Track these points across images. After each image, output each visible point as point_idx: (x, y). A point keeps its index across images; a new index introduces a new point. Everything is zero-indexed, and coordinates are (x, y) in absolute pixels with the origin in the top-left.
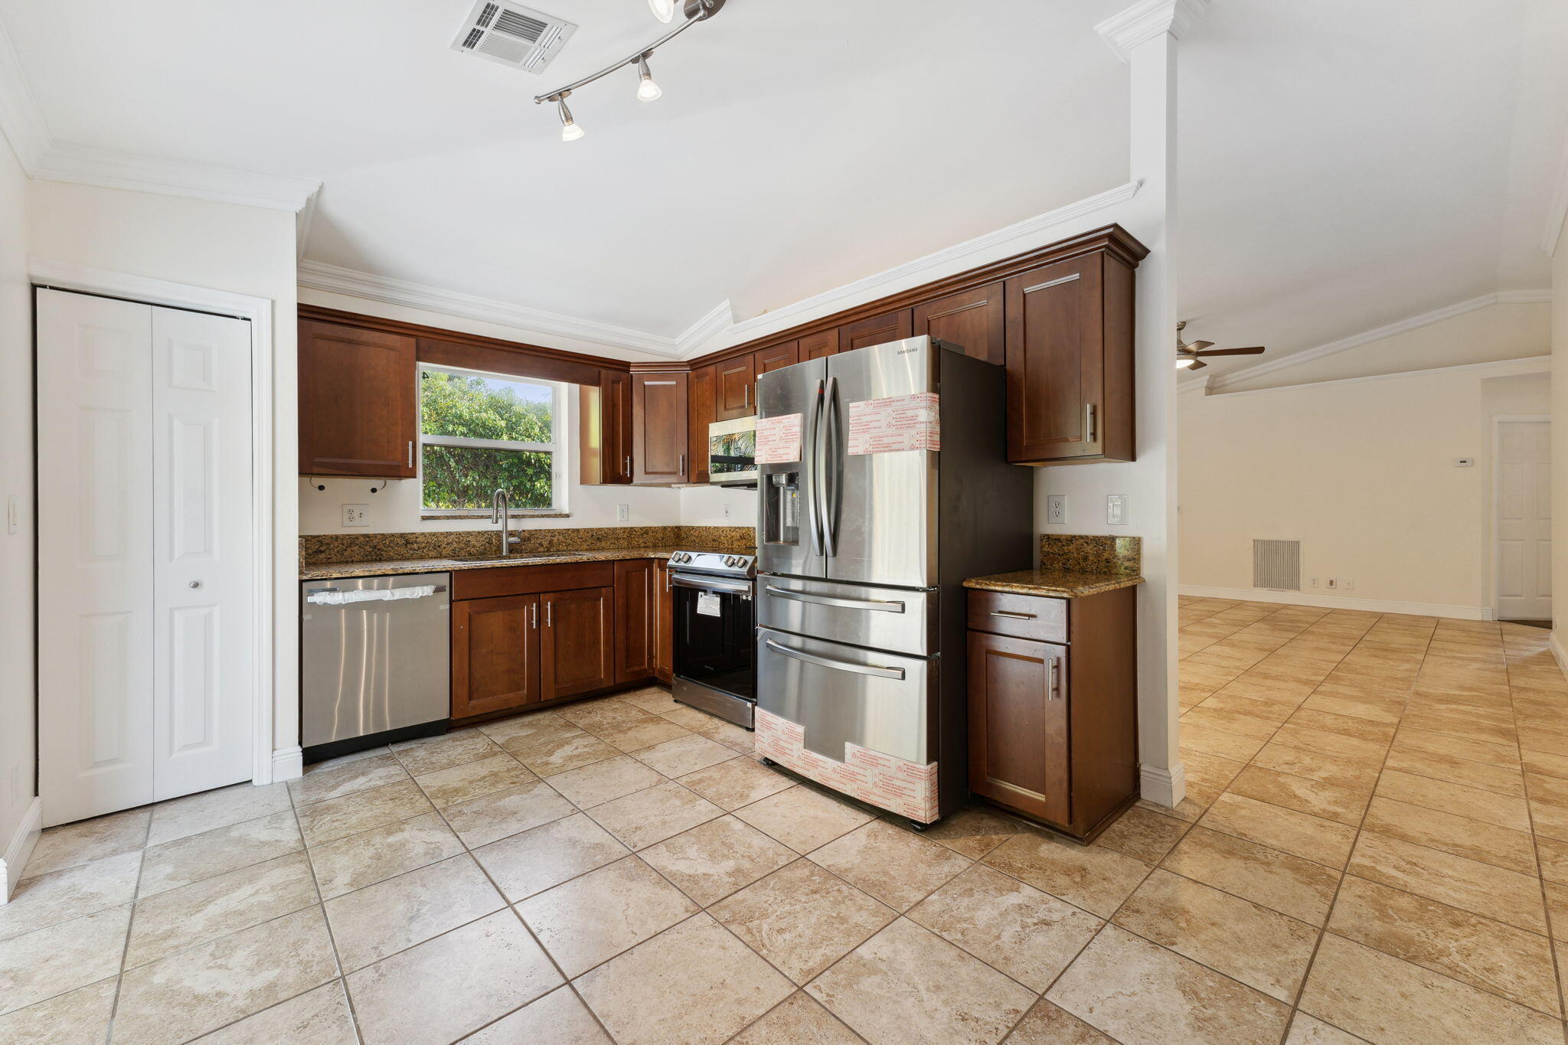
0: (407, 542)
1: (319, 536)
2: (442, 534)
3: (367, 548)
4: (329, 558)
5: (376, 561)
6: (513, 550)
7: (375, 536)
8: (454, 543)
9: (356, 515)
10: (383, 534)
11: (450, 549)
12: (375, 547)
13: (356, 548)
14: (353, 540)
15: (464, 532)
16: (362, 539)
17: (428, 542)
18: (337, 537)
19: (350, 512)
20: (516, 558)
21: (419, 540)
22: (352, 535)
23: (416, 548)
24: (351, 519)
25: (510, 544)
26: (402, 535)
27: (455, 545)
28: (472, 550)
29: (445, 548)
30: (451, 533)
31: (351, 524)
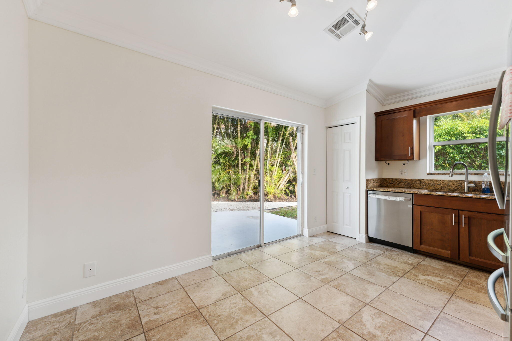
0: (421, 183)
1: (391, 179)
2: (435, 180)
3: (406, 183)
4: (394, 186)
5: (409, 188)
6: (471, 190)
7: (409, 179)
8: (441, 184)
9: (403, 172)
10: (412, 179)
11: (439, 186)
12: (409, 183)
13: (402, 183)
14: (401, 181)
15: (446, 180)
16: (404, 180)
17: (429, 183)
18: (396, 179)
19: (402, 171)
20: (471, 194)
21: (425, 182)
22: (401, 179)
23: (424, 185)
24: (402, 174)
25: (469, 187)
26: (419, 180)
27: (442, 185)
28: (451, 188)
29: (437, 186)
30: (440, 180)
31: (402, 175)
